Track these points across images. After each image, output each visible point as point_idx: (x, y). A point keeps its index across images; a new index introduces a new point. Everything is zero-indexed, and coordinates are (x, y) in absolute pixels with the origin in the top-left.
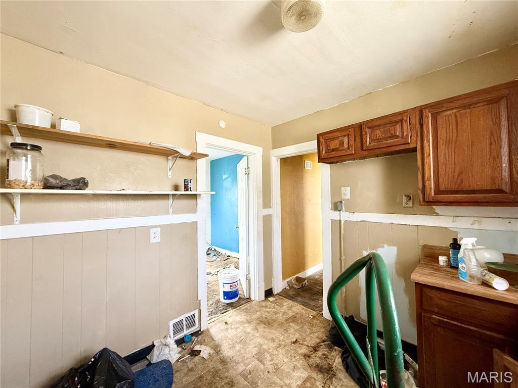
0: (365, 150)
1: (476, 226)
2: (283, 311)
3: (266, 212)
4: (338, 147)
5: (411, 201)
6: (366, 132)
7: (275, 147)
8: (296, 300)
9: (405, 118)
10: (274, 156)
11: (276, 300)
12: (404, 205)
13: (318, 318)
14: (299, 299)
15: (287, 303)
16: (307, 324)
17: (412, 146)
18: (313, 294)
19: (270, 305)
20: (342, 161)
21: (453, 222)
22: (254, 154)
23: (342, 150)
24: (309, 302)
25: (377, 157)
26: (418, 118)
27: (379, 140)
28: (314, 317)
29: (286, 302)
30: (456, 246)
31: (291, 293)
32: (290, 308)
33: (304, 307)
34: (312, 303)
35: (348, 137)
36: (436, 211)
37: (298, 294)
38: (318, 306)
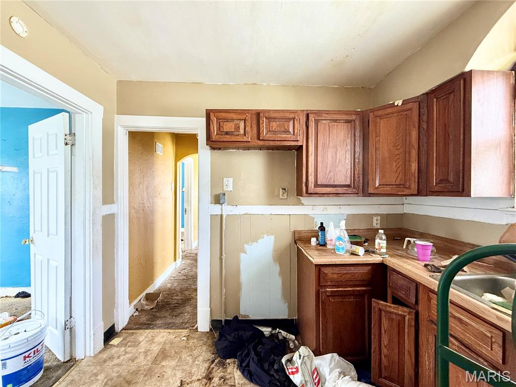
0: (261, 140)
1: (324, 212)
2: (143, 350)
3: (107, 209)
4: (233, 130)
5: (286, 193)
6: (263, 121)
7: (121, 112)
8: (155, 325)
9: (297, 117)
10: (122, 126)
11: (124, 339)
12: (281, 197)
13: (193, 336)
14: (159, 322)
15: (144, 336)
16: (184, 351)
17: (299, 144)
18: (174, 309)
19: (117, 352)
20: (225, 148)
21: (313, 209)
22: (87, 112)
23: (237, 135)
24: (173, 321)
25: (261, 150)
26: (305, 119)
27: (274, 132)
28: (188, 337)
29: (141, 334)
30: (322, 228)
31: (144, 319)
32: (152, 341)
33: (169, 330)
34: (178, 321)
35: (245, 122)
36: (302, 202)
37: (154, 316)
38: (186, 321)
